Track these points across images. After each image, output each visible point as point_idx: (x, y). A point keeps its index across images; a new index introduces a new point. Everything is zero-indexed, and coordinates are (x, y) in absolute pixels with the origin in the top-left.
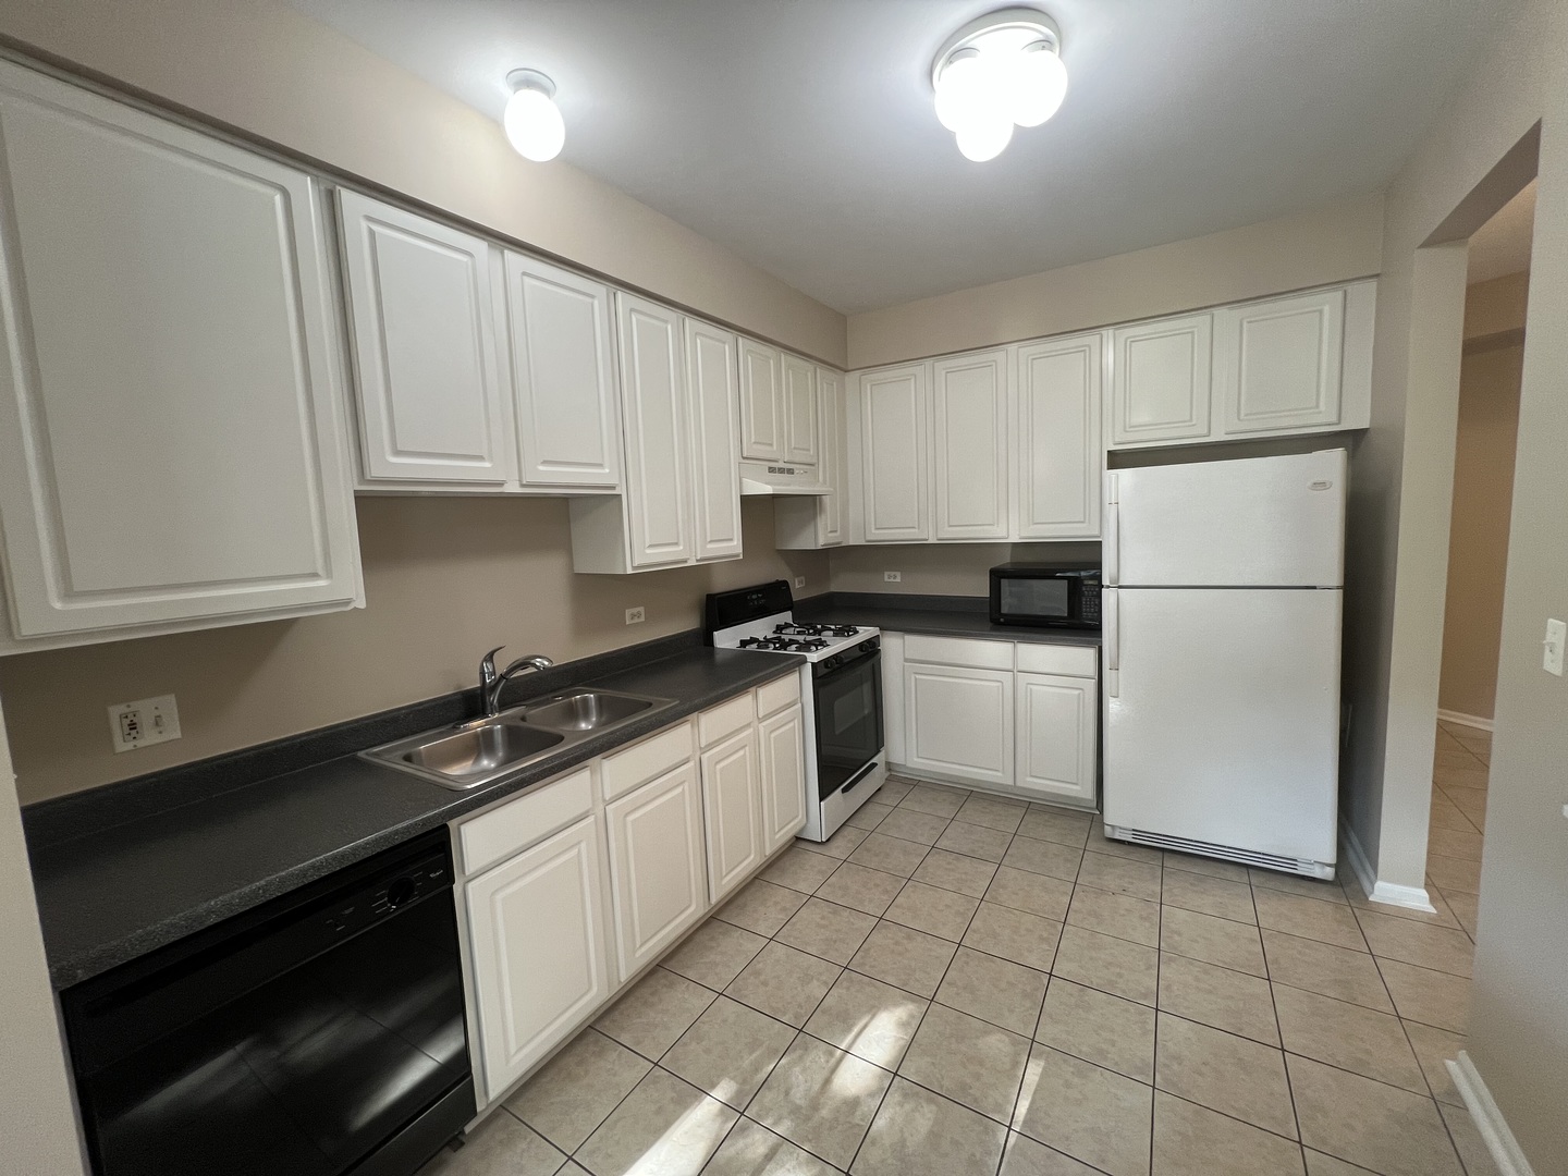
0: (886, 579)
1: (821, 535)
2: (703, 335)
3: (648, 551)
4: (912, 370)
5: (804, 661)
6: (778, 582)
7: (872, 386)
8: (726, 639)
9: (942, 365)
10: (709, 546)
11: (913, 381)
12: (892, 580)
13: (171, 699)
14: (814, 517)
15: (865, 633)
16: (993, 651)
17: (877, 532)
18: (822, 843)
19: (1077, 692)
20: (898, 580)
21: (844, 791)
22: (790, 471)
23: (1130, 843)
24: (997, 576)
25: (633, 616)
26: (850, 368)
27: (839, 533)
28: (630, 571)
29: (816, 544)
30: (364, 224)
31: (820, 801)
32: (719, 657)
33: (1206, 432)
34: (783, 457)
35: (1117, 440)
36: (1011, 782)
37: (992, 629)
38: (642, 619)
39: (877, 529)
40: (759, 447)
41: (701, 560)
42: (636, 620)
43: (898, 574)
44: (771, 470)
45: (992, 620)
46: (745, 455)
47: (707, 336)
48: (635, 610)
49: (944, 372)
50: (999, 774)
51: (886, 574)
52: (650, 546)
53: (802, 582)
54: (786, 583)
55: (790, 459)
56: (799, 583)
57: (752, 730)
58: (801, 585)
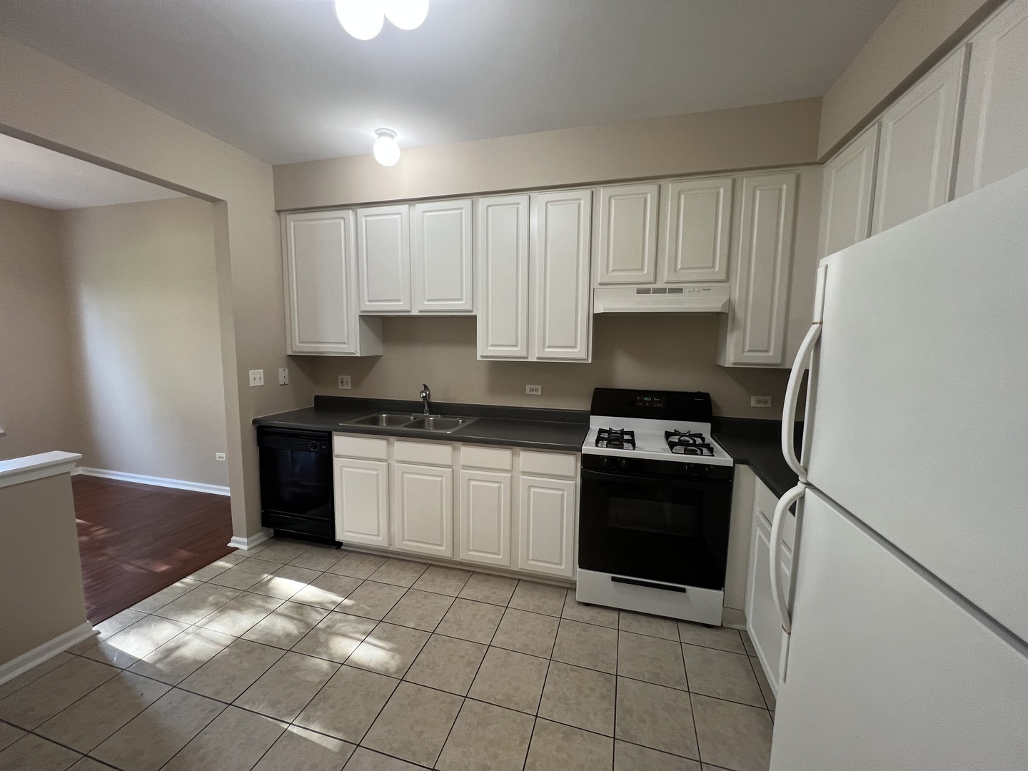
1: (732, 352)
3: (490, 348)
13: (349, 377)
14: (726, 335)
25: (532, 390)
26: (819, 159)
28: (478, 359)
29: (725, 359)
30: (364, 219)
34: (663, 279)
38: (539, 393)
41: (540, 358)
42: (534, 393)
46: (599, 282)
48: (534, 387)
52: (492, 345)
53: (765, 402)
54: (706, 396)
55: (674, 279)
56: (758, 402)
57: (509, 475)
58: (762, 405)
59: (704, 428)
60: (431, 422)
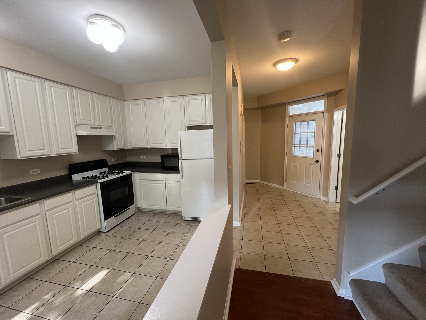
0: (142, 158)
1: (115, 146)
2: (53, 87)
3: (28, 152)
4: (140, 102)
5: (97, 182)
6: (102, 160)
7: (131, 105)
8: (77, 177)
9: (148, 101)
10: (60, 150)
11: (141, 105)
12: (143, 158)
14: (113, 141)
15: (126, 173)
16: (160, 176)
17: (135, 145)
18: (106, 232)
19: (179, 185)
20: (145, 158)
21: (115, 217)
22: (101, 128)
23: (188, 220)
24: (163, 157)
25: (34, 172)
26: (125, 100)
27: (123, 145)
28: (19, 158)
29: (114, 148)
31: (105, 220)
32: (74, 182)
33: (205, 123)
34: (97, 124)
35: (188, 124)
36: (166, 209)
37: (162, 170)
38: (39, 172)
39: (135, 144)
40: (83, 121)
41: (57, 154)
42: (36, 173)
43: (145, 156)
44: (91, 128)
45: (162, 168)
46: (78, 123)
47: (55, 87)
48: (35, 170)
49: (149, 103)
50: (163, 207)
51: (142, 156)
52: (29, 150)
53: (115, 159)
54: (105, 160)
55: (100, 124)
56: (113, 159)
57: (72, 203)
58: (114, 160)
59: (106, 169)
60: (3, 201)
